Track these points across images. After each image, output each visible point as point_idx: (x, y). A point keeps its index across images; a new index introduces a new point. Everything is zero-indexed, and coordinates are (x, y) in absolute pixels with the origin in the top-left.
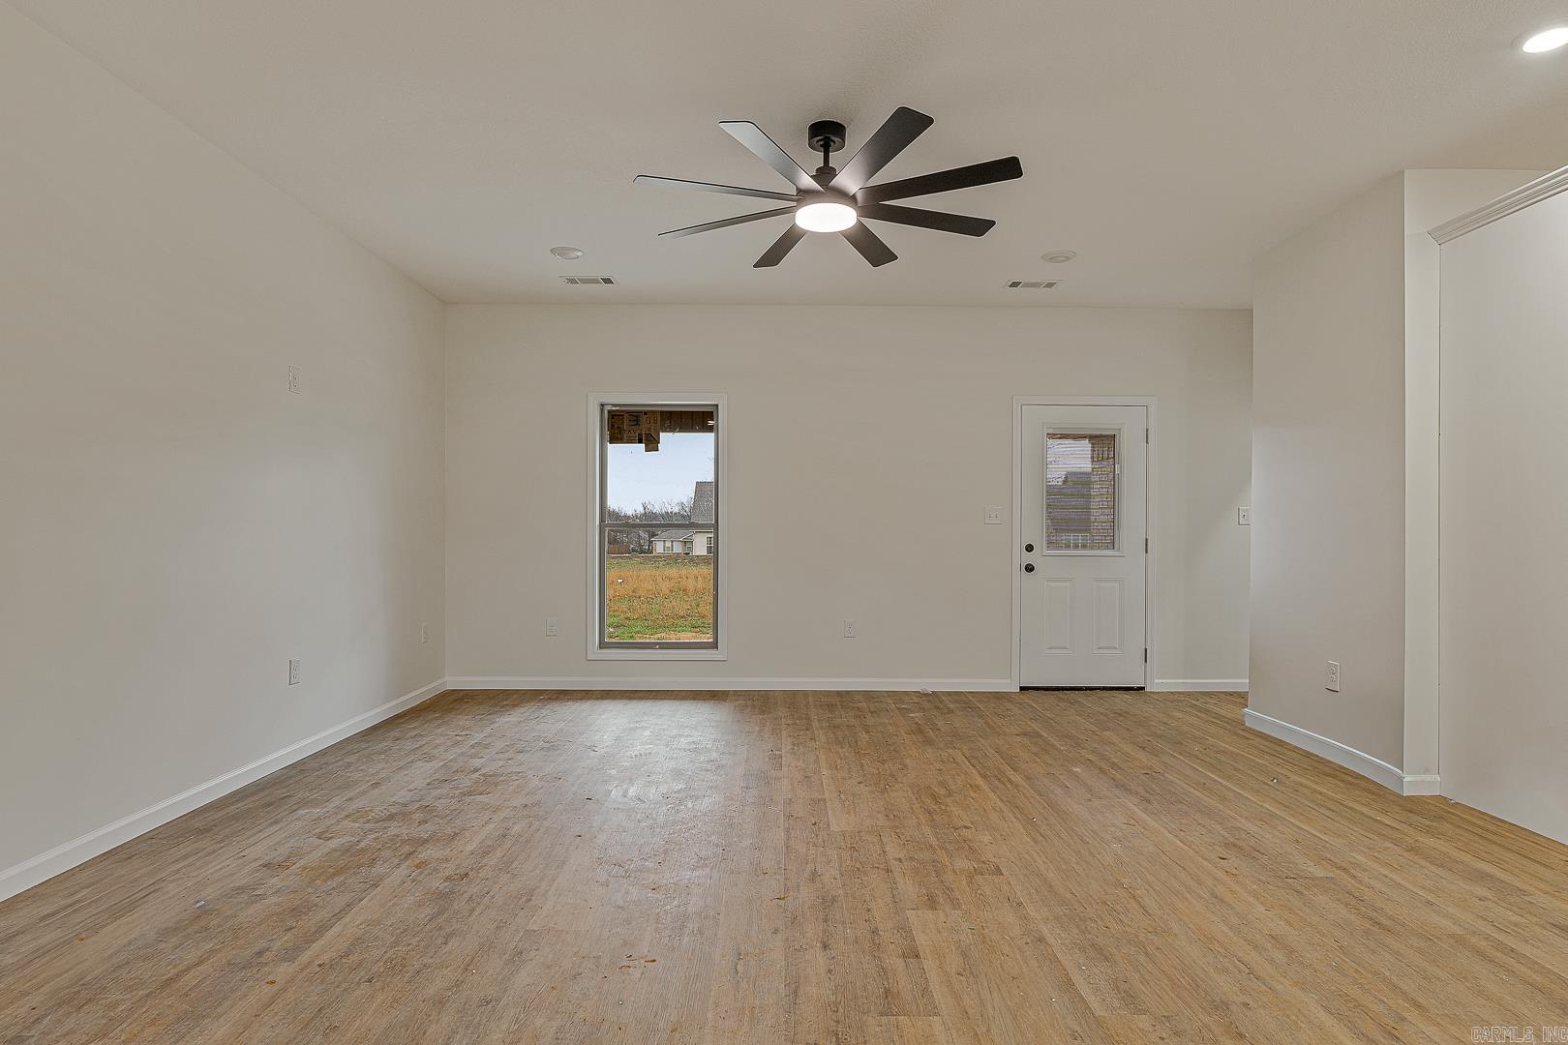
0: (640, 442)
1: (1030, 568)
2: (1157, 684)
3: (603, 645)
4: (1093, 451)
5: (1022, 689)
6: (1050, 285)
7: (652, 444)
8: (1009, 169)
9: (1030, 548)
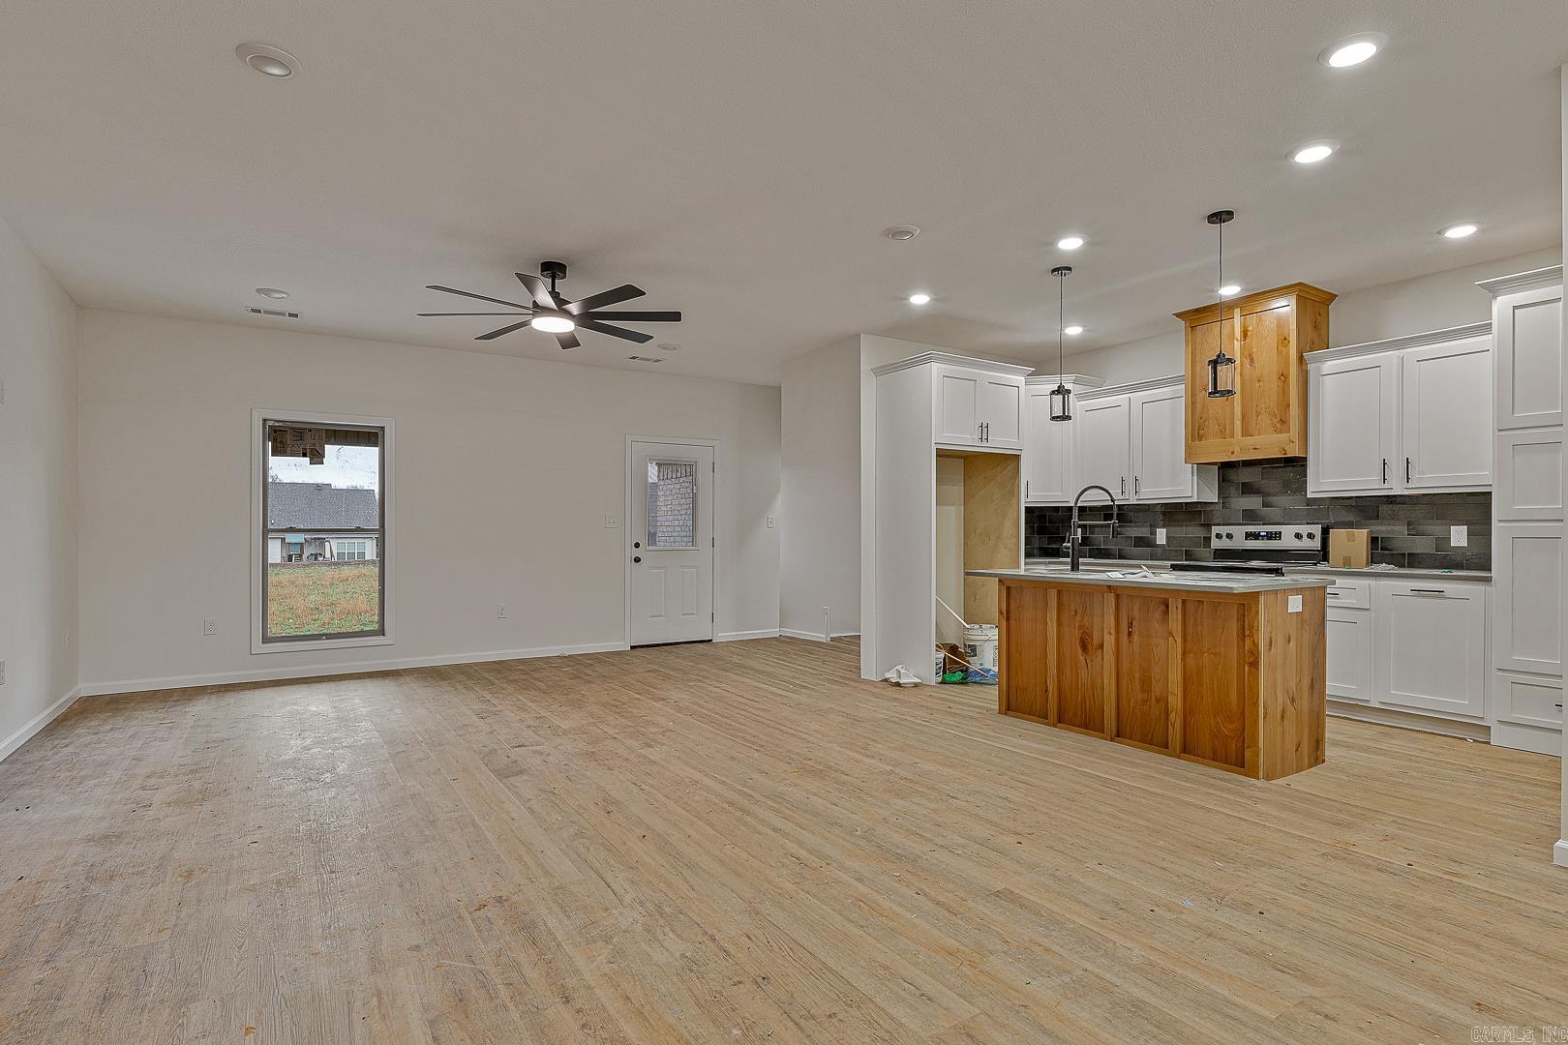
0: (304, 455)
1: (637, 560)
2: (721, 637)
3: (266, 640)
4: (659, 471)
5: (632, 647)
6: (657, 361)
7: (317, 457)
8: (675, 317)
9: (637, 545)
